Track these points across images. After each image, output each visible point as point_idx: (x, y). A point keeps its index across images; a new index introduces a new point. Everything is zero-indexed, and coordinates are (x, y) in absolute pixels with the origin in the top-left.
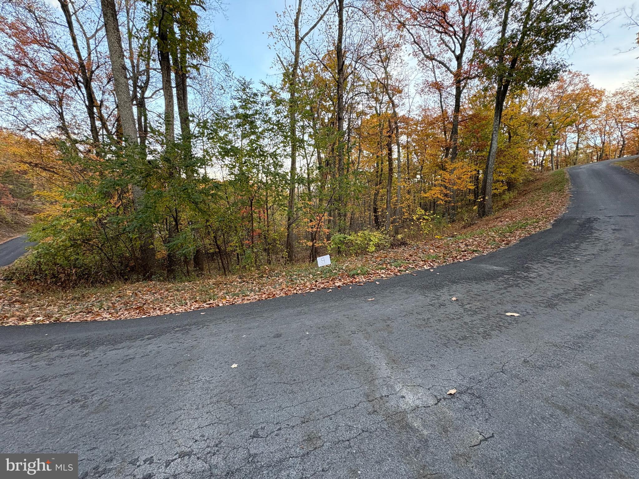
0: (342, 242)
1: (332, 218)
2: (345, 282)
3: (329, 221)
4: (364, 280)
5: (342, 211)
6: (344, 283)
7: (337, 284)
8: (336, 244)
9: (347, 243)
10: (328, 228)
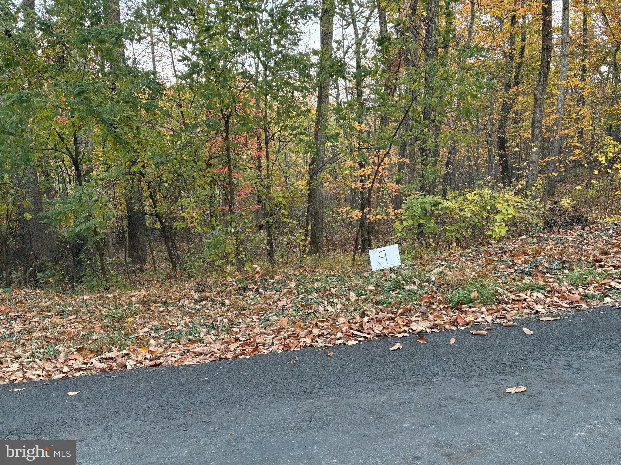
0: (427, 214)
1: (406, 160)
2: (438, 321)
3: (401, 166)
4: (489, 319)
5: (430, 144)
6: (435, 326)
7: (417, 327)
8: (413, 217)
9: (439, 216)
10: (398, 182)
